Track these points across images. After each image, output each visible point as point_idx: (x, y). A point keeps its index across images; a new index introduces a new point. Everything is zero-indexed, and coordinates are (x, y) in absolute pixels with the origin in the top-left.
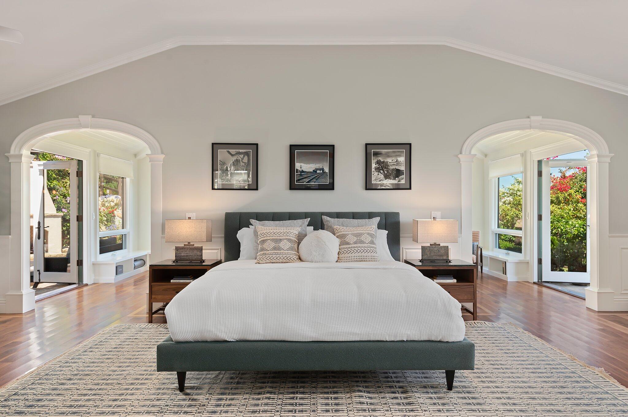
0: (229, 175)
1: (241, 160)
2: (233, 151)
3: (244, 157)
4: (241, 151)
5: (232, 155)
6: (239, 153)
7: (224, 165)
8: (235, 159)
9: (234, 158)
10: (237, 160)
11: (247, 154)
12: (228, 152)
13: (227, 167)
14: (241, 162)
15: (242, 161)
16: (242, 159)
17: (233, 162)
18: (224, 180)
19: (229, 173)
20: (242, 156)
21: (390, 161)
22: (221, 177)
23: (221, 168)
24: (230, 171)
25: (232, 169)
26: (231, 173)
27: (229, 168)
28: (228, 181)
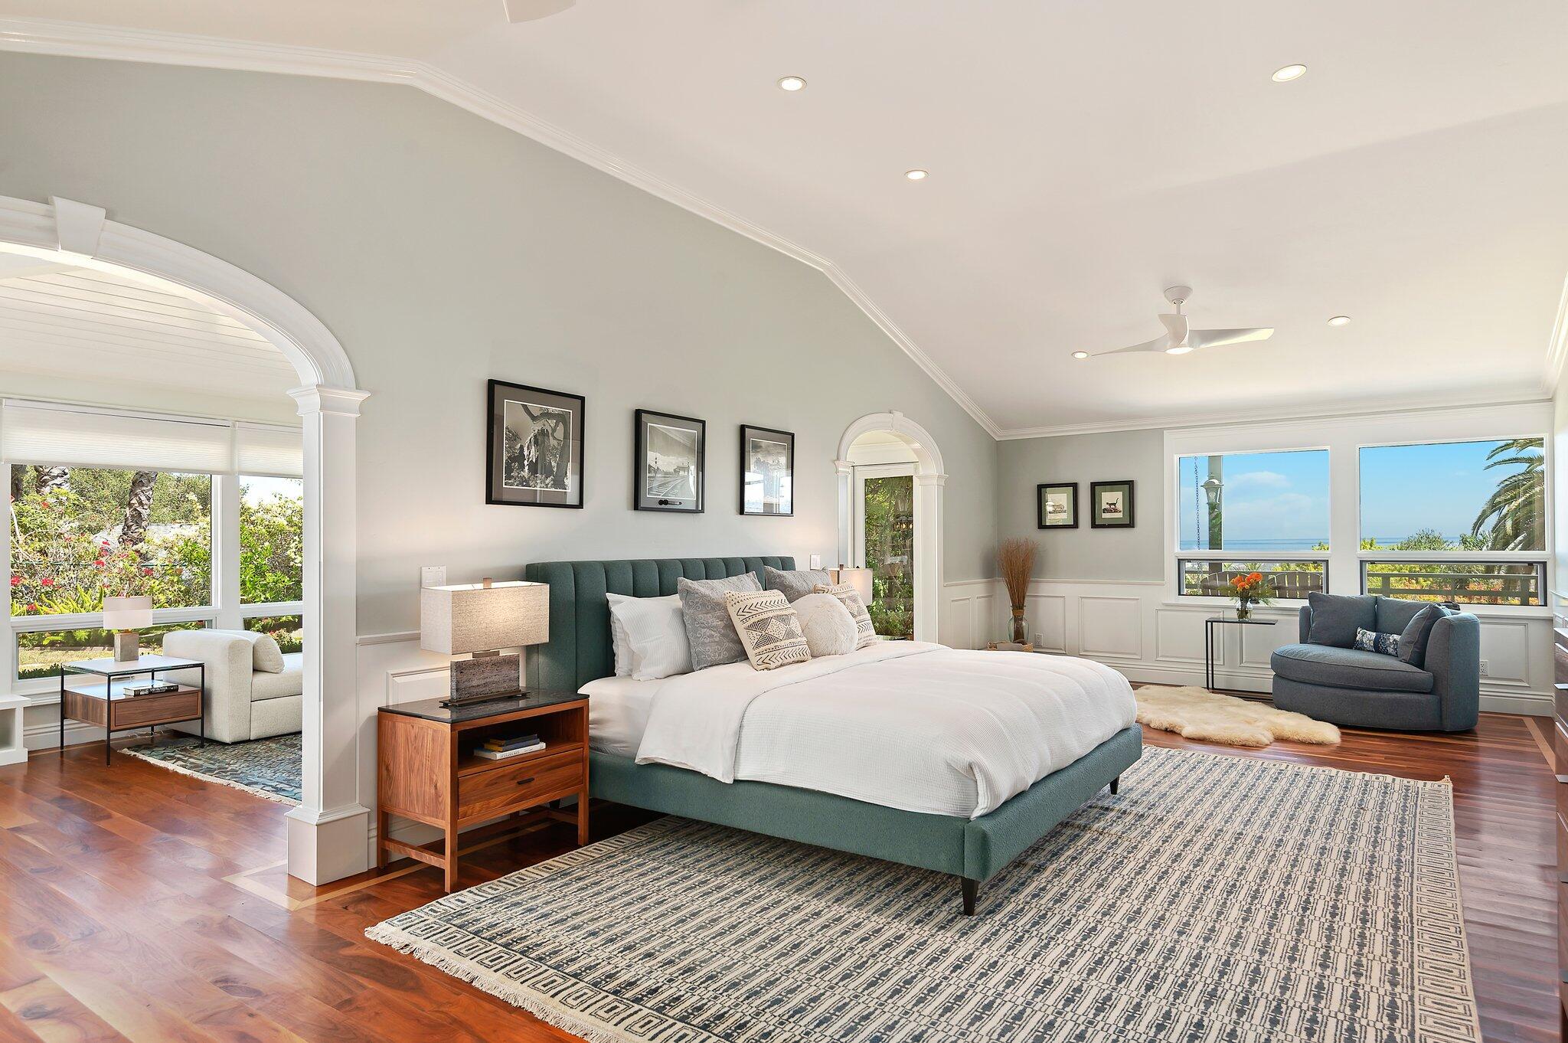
0: (527, 468)
1: (550, 432)
2: (535, 408)
3: (557, 425)
4: (551, 409)
5: (534, 418)
6: (547, 415)
7: (515, 440)
8: (540, 428)
9: (537, 427)
10: (543, 430)
11: (562, 418)
12: (525, 407)
13: (522, 448)
14: (551, 438)
15: (553, 436)
16: (554, 430)
17: (535, 436)
19: (526, 462)
20: (553, 422)
21: (771, 462)
22: (509, 470)
23: (510, 447)
24: (529, 459)
25: (531, 454)
26: (531, 464)
27: (525, 449)
28: (523, 482)
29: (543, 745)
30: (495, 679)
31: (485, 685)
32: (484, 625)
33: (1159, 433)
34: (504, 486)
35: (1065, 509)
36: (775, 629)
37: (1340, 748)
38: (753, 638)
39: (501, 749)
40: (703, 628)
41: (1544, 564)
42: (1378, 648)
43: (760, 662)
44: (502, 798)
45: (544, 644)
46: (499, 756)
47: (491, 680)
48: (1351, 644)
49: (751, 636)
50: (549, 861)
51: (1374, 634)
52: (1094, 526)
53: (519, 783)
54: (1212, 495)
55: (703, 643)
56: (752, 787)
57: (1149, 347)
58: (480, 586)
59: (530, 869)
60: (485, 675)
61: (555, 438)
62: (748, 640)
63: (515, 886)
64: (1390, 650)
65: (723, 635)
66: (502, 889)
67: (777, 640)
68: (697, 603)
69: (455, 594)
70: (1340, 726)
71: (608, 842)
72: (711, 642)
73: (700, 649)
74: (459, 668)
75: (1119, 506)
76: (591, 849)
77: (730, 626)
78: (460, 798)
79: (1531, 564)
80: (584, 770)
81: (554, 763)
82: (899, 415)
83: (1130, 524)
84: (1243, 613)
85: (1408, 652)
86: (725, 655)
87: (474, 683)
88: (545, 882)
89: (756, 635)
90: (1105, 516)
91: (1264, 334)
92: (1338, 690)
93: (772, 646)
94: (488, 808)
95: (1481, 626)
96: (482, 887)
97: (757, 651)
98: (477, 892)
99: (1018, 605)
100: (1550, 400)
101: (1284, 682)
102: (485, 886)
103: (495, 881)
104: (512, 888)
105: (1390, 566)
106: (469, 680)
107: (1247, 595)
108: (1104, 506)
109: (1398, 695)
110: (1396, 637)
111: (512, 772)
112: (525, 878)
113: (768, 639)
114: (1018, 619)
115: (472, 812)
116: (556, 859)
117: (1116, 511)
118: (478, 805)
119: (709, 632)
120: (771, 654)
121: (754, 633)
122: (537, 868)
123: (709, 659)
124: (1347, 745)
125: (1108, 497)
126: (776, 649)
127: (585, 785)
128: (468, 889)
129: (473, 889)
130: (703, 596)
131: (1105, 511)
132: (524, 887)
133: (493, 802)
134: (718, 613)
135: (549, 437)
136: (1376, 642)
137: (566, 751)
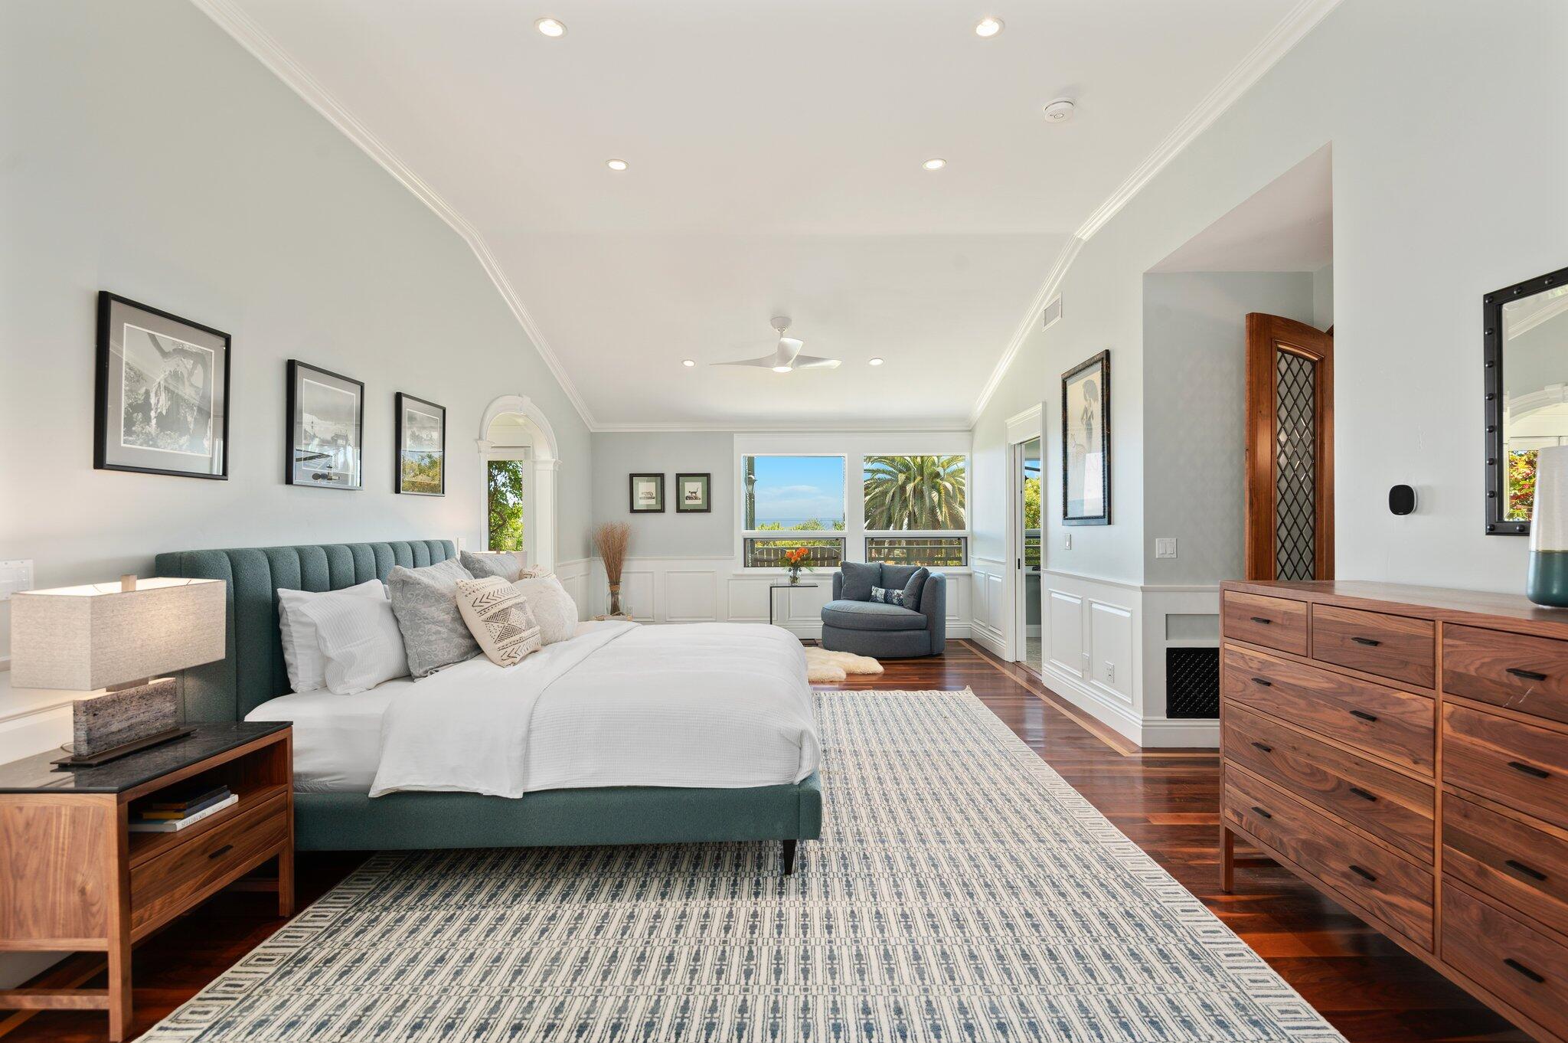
0: (154, 422)
1: (186, 376)
2: (166, 341)
3: (194, 367)
4: (188, 345)
5: (164, 354)
6: (184, 353)
7: (138, 381)
8: (172, 369)
9: (169, 366)
10: (175, 372)
11: (200, 359)
12: (154, 339)
13: (147, 393)
15: (189, 381)
16: (191, 374)
17: (166, 380)
18: (138, 436)
19: (153, 414)
20: (189, 363)
21: (425, 436)
22: (129, 423)
23: (131, 391)
24: (157, 409)
25: (160, 403)
26: (159, 416)
27: (152, 395)
28: (149, 440)
29: (234, 798)
30: (143, 717)
31: (130, 728)
32: (139, 643)
33: (731, 435)
34: (123, 445)
35: (654, 495)
36: (516, 618)
37: (884, 675)
38: (494, 631)
39: (180, 815)
40: (429, 624)
41: (966, 538)
42: (887, 600)
43: (505, 657)
44: (191, 883)
45: (221, 661)
46: (180, 825)
47: (138, 719)
48: (868, 598)
49: (492, 628)
50: (258, 949)
51: (883, 591)
52: (679, 510)
53: (212, 857)
54: (750, 488)
55: (429, 642)
56: (547, 797)
57: (758, 363)
58: (115, 587)
59: (236, 967)
60: (130, 714)
61: (192, 385)
62: (484, 636)
63: (235, 999)
64: (895, 601)
65: (452, 630)
66: (215, 1009)
67: (521, 631)
68: (417, 595)
69: (96, 600)
70: (878, 659)
71: (324, 902)
72: (441, 640)
73: (425, 648)
74: (91, 709)
75: (699, 494)
76: (307, 918)
77: (460, 619)
78: (133, 899)
79: (959, 538)
80: (288, 820)
81: (253, 820)
82: (527, 400)
83: (708, 510)
84: (794, 579)
85: (911, 601)
86: (455, 653)
87: (114, 728)
88: (279, 979)
89: (497, 628)
90: (688, 502)
91: (835, 363)
92: (873, 633)
93: (517, 637)
94: (171, 902)
95: (947, 581)
96: (179, 1014)
97: (500, 644)
98: (174, 1025)
99: (615, 581)
100: (970, 431)
101: (831, 629)
102: (183, 1011)
103: (193, 1001)
104: (233, 1003)
105: (790, 542)
106: (105, 725)
107: (796, 566)
108: (687, 494)
109: (912, 633)
110: (900, 592)
111: (202, 844)
112: (240, 983)
113: (510, 631)
114: (614, 594)
115: (150, 916)
116: (266, 943)
117: (696, 498)
118: (158, 903)
119: (434, 628)
120: (516, 647)
121: (495, 625)
122: (246, 964)
123: (436, 659)
124: (889, 672)
125: (692, 487)
126: (521, 640)
127: (290, 838)
128: (156, 1026)
129: (164, 1023)
130: (427, 587)
131: (688, 498)
132: (249, 996)
133: (177, 893)
134: (444, 605)
135: (184, 383)
136: (886, 595)
137: (267, 798)
